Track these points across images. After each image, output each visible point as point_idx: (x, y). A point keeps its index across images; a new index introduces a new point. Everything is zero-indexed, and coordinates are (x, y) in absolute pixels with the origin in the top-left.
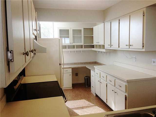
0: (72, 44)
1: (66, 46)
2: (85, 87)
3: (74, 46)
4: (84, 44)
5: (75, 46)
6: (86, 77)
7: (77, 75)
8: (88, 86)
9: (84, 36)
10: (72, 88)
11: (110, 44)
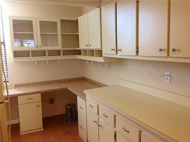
0: (40, 49)
1: (28, 52)
2: (68, 122)
3: (44, 51)
4: (63, 47)
5: (47, 51)
6: (69, 105)
7: (52, 101)
8: (72, 121)
9: (62, 35)
10: (43, 129)
11: (115, 48)
